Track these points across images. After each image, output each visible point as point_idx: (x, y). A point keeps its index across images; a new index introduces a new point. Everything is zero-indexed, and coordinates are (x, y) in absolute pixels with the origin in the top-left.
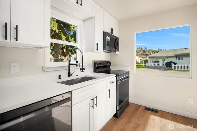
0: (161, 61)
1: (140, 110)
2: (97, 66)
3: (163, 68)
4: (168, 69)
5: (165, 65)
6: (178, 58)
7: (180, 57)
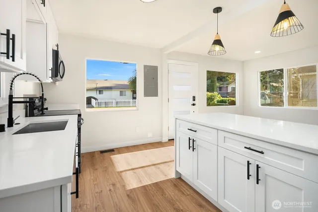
6: (98, 92)
7: (100, 90)
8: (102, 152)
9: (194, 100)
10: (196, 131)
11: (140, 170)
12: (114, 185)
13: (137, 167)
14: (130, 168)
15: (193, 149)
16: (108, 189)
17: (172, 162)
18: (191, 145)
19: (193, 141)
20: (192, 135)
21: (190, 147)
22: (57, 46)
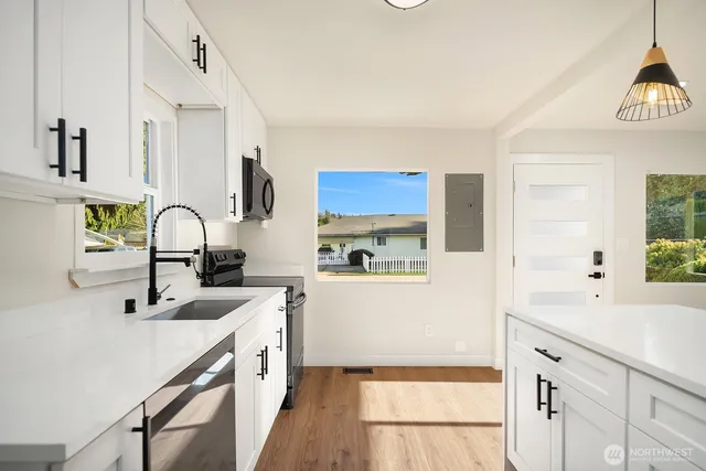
0: (336, 247)
1: (334, 375)
2: (218, 264)
3: (344, 269)
4: (356, 272)
5: (346, 258)
6: (376, 242)
7: (381, 236)
8: (347, 370)
9: (599, 262)
10: (557, 360)
11: (415, 428)
12: (346, 454)
13: (411, 420)
14: (394, 419)
15: (550, 412)
16: (331, 460)
17: (497, 429)
18: (544, 399)
19: (550, 388)
20: (547, 369)
21: (540, 403)
22: (258, 150)
